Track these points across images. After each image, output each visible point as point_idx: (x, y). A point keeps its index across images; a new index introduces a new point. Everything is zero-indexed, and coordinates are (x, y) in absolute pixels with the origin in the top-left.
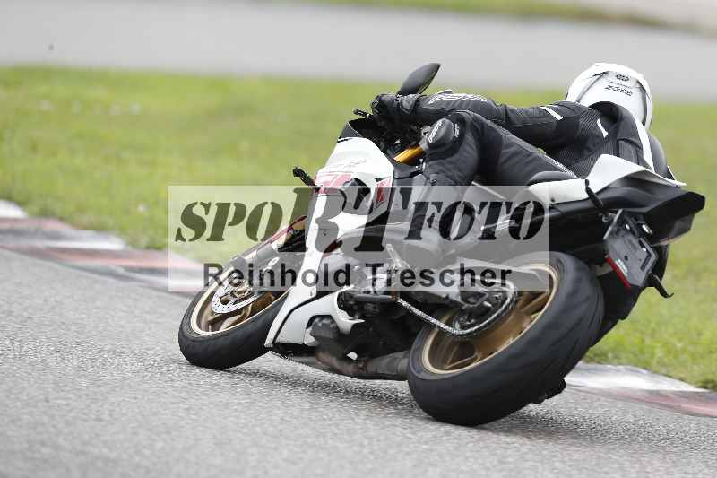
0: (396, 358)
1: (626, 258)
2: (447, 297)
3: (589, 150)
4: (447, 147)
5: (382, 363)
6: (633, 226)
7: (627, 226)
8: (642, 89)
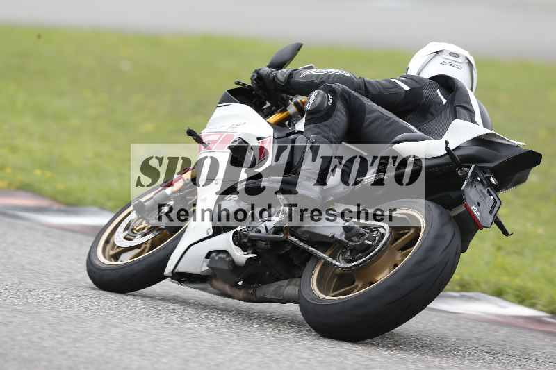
0: (281, 286)
1: (479, 204)
2: (333, 237)
3: (432, 115)
4: (323, 113)
5: (270, 289)
6: (482, 178)
7: (478, 178)
8: (470, 63)
